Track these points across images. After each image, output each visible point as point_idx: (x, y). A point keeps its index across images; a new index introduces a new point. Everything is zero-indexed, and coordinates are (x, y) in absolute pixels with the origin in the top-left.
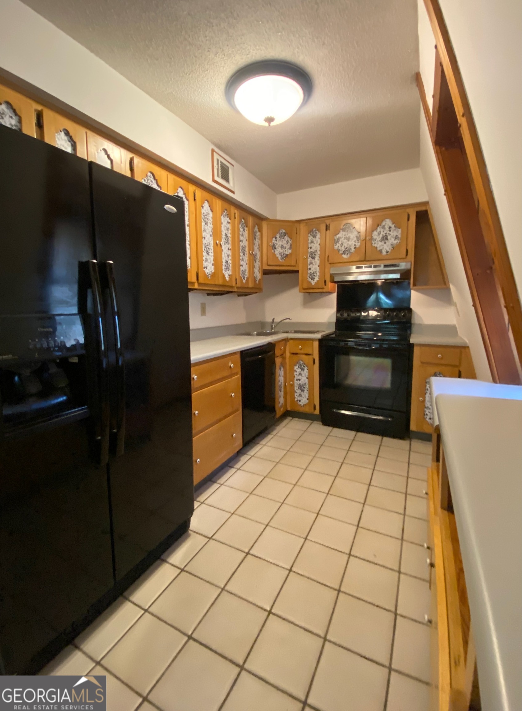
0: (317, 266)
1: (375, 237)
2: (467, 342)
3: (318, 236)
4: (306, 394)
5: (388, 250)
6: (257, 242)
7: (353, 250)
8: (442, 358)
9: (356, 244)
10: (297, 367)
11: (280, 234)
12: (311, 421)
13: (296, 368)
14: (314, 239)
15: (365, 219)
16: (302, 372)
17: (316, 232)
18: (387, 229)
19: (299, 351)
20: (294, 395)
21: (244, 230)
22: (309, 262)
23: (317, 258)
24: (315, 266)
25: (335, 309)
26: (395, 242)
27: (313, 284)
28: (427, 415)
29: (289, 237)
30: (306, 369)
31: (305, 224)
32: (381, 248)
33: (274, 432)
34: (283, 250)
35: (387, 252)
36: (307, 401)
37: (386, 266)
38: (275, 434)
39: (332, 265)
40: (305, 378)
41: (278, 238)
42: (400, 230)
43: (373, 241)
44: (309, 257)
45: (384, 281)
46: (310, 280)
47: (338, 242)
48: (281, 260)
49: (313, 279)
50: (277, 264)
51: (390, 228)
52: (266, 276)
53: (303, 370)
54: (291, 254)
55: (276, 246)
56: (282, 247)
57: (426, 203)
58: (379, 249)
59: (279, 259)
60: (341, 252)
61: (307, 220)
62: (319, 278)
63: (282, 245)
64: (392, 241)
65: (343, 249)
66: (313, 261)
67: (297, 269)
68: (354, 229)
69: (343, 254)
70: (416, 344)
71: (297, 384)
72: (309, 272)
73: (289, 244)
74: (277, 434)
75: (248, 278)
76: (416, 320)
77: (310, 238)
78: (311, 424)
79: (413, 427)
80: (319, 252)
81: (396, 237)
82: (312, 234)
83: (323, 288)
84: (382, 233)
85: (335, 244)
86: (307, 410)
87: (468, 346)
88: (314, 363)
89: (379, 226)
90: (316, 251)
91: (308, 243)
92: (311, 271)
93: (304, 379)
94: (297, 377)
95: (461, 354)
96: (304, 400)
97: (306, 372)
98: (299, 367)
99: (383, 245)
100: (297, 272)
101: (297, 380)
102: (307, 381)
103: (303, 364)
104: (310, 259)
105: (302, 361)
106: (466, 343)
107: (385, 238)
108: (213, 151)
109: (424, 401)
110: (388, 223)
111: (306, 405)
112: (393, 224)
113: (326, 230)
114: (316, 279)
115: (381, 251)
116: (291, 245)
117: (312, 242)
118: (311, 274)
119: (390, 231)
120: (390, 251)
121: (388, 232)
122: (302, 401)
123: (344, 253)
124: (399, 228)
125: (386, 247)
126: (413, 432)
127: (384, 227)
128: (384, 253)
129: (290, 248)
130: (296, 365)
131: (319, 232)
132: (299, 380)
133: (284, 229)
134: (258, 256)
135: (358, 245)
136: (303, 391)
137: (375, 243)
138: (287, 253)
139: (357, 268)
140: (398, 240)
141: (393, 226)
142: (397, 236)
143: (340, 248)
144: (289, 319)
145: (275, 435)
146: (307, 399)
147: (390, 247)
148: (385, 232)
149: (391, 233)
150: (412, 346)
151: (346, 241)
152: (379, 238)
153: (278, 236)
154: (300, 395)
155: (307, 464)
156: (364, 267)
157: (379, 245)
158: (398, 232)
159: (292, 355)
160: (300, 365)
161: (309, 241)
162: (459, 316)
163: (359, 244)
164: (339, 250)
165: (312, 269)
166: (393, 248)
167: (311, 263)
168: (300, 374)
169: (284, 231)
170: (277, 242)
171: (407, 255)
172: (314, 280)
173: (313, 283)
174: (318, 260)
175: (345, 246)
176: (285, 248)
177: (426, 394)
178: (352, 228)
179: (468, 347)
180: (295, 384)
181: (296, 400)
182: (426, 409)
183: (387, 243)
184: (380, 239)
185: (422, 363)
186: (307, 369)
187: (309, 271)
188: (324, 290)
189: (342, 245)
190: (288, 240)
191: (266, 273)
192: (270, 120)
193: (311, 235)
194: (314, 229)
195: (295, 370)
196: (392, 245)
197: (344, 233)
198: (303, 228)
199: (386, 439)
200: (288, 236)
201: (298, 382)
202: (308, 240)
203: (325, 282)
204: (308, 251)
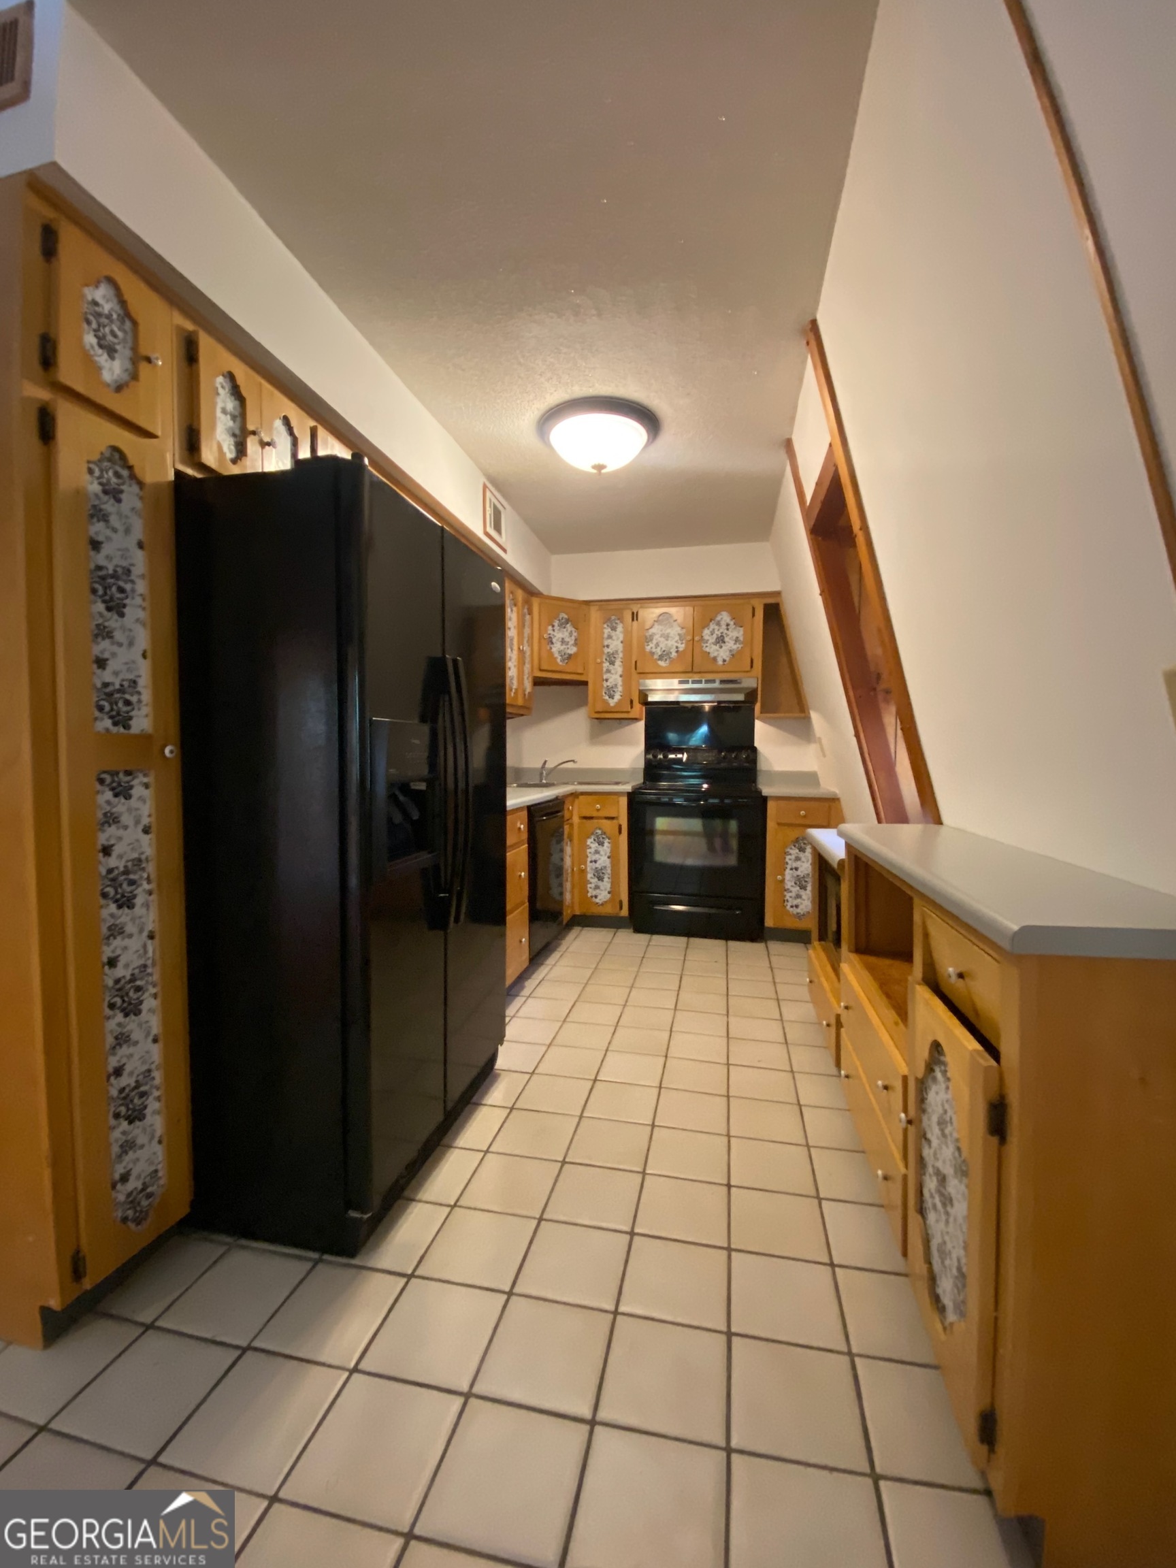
0: (617, 677)
1: (706, 637)
2: (837, 792)
3: (620, 628)
4: (606, 884)
5: (725, 657)
6: (527, 631)
7: (674, 655)
8: (805, 817)
9: (679, 645)
10: (592, 840)
11: (559, 620)
12: (615, 930)
13: (589, 842)
14: (613, 633)
15: (691, 609)
16: (600, 848)
17: (617, 621)
18: (724, 627)
19: (595, 814)
20: (587, 887)
21: (512, 610)
22: (604, 669)
23: (618, 663)
24: (615, 676)
25: (642, 747)
26: (735, 647)
27: (612, 705)
28: (788, 901)
29: (574, 627)
30: (606, 841)
31: (597, 608)
32: (715, 654)
33: (563, 948)
34: (564, 646)
35: (724, 661)
36: (609, 896)
37: (722, 682)
38: (564, 950)
39: (642, 675)
40: (606, 858)
41: (556, 628)
42: (742, 629)
43: (704, 643)
44: (604, 660)
45: (716, 704)
46: (607, 697)
47: (651, 640)
48: (561, 663)
49: (612, 697)
50: (554, 669)
51: (728, 625)
52: (538, 688)
53: (601, 844)
54: (575, 654)
55: (554, 640)
56: (563, 641)
57: (778, 594)
58: (712, 655)
59: (559, 660)
60: (656, 657)
61: (601, 601)
62: (621, 696)
63: (563, 639)
64: (730, 645)
65: (659, 651)
66: (611, 667)
67: (585, 680)
68: (675, 623)
69: (659, 660)
70: (771, 797)
71: (592, 869)
72: (605, 686)
73: (573, 638)
74: (567, 949)
75: (516, 690)
76: (762, 765)
77: (607, 631)
78: (615, 934)
79: (769, 922)
80: (621, 655)
81: (737, 640)
82: (609, 624)
83: (628, 712)
84: (716, 632)
85: (646, 644)
86: (609, 910)
87: (838, 797)
88: (620, 832)
89: (713, 622)
90: (617, 651)
91: (603, 638)
92: (608, 684)
93: (603, 861)
94: (591, 857)
95: (830, 808)
96: (603, 896)
97: (607, 846)
98: (594, 840)
99: (718, 651)
100: (585, 683)
101: (591, 862)
102: (608, 861)
103: (602, 834)
104: (606, 665)
105: (600, 829)
106: (836, 794)
107: (721, 640)
108: (485, 487)
109: (783, 881)
110: (725, 617)
111: (606, 902)
112: (731, 620)
113: (633, 620)
114: (617, 697)
115: (715, 659)
116: (576, 640)
117: (610, 637)
118: (608, 688)
119: (728, 629)
120: (727, 659)
121: (726, 631)
122: (599, 897)
123: (661, 657)
124: (741, 627)
125: (722, 654)
126: (770, 929)
127: (718, 624)
128: (720, 662)
129: (576, 644)
130: (589, 837)
131: (622, 622)
132: (595, 862)
133: (567, 614)
134: (528, 654)
135: (682, 647)
136: (600, 879)
137: (707, 646)
138: (570, 652)
139: (681, 682)
140: (739, 644)
141: (732, 623)
142: (737, 638)
143: (654, 650)
144: (573, 761)
145: (565, 952)
146: (609, 893)
147: (728, 653)
148: (721, 631)
149: (729, 633)
150: (765, 800)
151: (662, 639)
152: (712, 639)
153: (556, 623)
154: (597, 887)
155: (632, 981)
156: (690, 682)
157: (712, 649)
158: (738, 633)
159: (584, 821)
160: (598, 836)
161: (606, 635)
162: (824, 756)
163: (683, 645)
164: (652, 654)
165: (610, 680)
166: (733, 655)
167: (608, 671)
168: (597, 852)
169: (566, 616)
170: (555, 634)
171: (752, 667)
172: (613, 699)
173: (612, 702)
174: (620, 666)
175: (661, 648)
176: (567, 643)
177: (785, 870)
178: (672, 621)
179: (838, 799)
180: (588, 869)
181: (589, 895)
182: (785, 893)
183: (724, 648)
184: (714, 640)
185: (779, 824)
186: (609, 843)
187: (605, 684)
188: (631, 716)
189: (657, 645)
190: (571, 631)
191: (538, 682)
192: (600, 467)
193: (608, 626)
194: (613, 618)
195: (588, 845)
196: (730, 651)
197: (660, 627)
198: (595, 615)
199: (732, 944)
200: (572, 624)
201: (594, 865)
202: (604, 633)
203: (632, 702)
204: (603, 653)
